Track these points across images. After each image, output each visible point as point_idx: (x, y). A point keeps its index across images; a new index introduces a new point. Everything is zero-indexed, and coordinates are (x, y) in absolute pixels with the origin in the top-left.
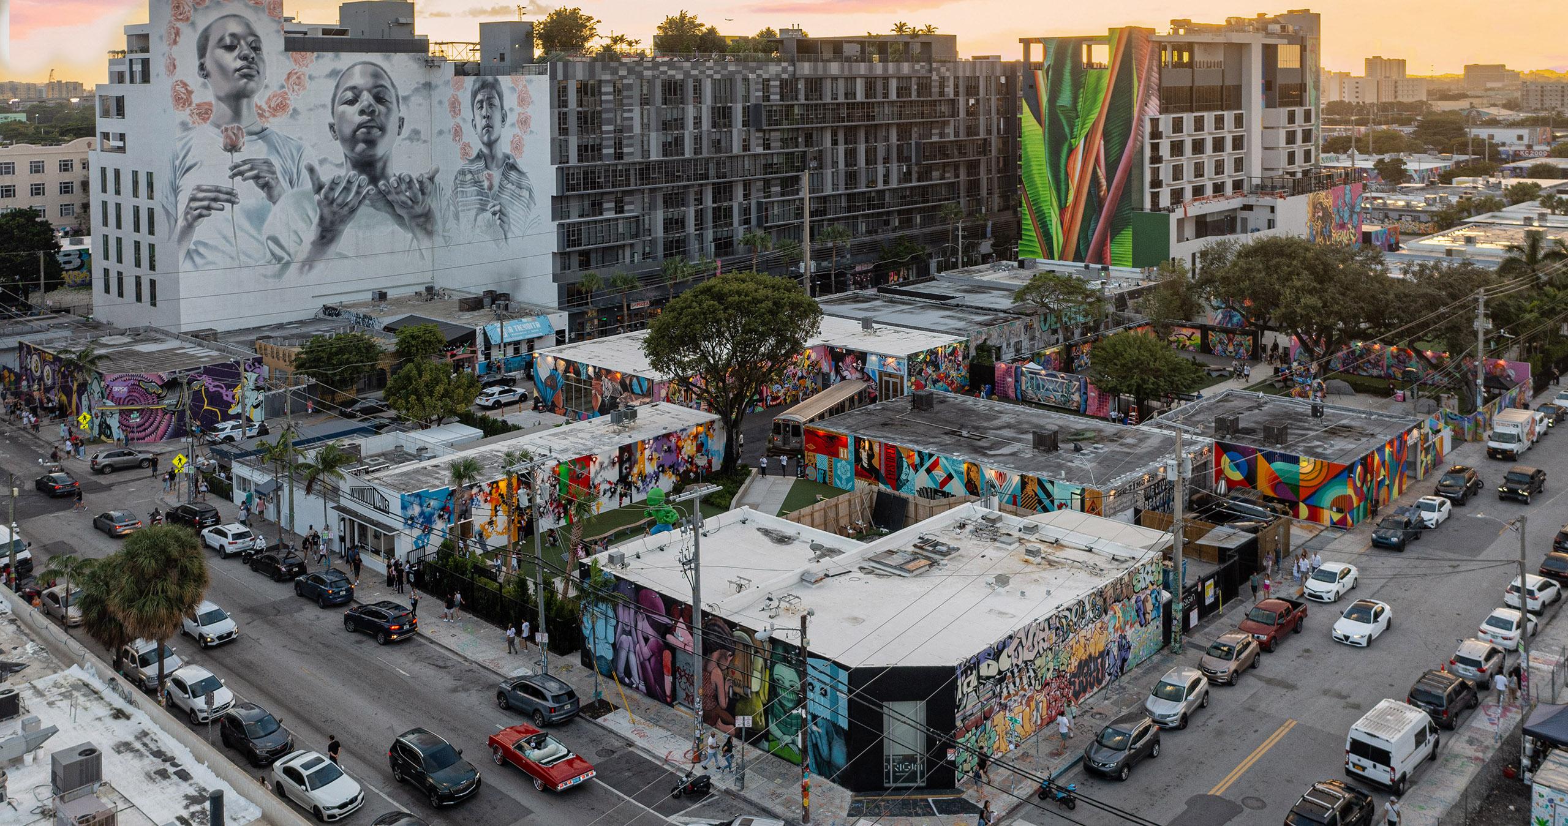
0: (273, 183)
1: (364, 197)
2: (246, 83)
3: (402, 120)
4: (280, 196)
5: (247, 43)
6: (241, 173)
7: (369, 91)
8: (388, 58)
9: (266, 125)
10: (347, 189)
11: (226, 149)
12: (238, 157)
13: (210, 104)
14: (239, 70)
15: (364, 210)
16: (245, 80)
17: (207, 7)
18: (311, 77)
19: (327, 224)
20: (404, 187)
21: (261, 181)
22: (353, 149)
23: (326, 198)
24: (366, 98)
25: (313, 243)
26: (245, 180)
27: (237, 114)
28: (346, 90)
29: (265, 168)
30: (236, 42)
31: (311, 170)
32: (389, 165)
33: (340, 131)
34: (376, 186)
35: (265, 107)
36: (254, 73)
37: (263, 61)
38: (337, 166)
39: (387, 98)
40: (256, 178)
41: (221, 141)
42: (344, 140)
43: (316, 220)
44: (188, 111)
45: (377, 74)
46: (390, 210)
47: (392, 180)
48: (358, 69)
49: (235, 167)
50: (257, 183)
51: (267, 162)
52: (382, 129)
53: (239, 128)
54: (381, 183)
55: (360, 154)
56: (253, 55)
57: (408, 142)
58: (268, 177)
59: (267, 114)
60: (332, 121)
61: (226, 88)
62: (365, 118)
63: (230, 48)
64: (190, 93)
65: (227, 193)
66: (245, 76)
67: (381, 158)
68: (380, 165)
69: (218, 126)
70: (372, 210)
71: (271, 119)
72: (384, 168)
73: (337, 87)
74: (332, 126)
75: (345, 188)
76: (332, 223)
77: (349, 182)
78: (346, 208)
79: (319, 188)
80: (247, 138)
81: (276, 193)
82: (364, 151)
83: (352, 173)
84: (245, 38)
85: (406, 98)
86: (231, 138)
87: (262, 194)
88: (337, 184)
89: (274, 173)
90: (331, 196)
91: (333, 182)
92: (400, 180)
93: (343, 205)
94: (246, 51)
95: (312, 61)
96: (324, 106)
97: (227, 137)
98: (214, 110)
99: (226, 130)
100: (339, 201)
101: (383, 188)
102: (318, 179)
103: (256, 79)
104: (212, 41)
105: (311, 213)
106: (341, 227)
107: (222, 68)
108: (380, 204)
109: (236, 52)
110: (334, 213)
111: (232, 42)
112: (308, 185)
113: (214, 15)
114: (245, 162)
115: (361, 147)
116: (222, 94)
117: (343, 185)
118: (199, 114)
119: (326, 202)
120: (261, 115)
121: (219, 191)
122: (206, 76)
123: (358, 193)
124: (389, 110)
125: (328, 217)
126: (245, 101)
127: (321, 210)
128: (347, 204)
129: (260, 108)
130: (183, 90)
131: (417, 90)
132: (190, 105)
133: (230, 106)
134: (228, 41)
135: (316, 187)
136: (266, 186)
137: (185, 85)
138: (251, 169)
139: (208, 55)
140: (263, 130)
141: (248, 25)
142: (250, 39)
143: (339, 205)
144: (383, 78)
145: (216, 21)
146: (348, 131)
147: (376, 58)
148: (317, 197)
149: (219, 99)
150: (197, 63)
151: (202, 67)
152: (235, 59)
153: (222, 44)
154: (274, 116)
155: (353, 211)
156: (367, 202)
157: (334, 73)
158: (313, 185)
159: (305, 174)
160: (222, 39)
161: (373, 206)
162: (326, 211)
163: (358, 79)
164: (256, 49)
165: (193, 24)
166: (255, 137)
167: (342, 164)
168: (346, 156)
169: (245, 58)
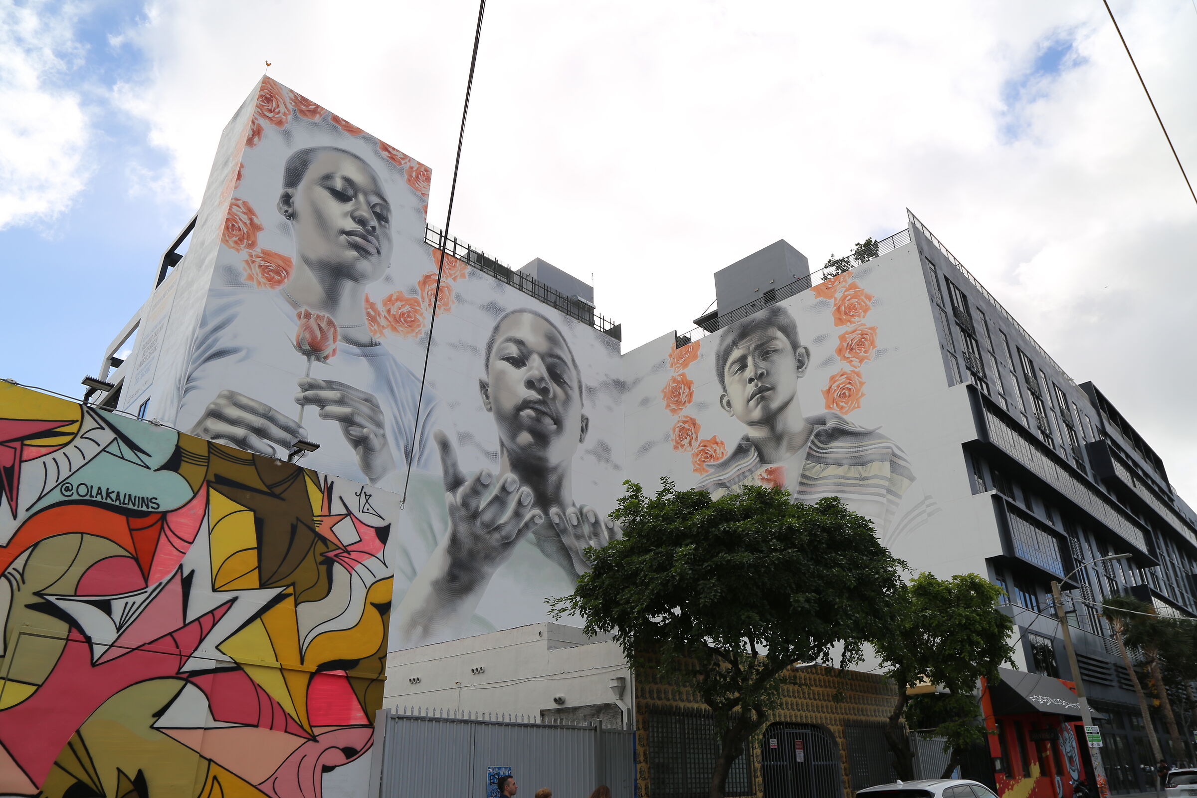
0: (375, 442)
1: (527, 525)
2: (357, 259)
3: (585, 421)
4: (385, 470)
5: (368, 203)
6: (321, 403)
7: (543, 357)
8: (569, 323)
9: (377, 338)
10: (500, 500)
11: (299, 347)
12: (319, 371)
13: (287, 261)
14: (348, 233)
15: (525, 548)
16: (354, 253)
17: (316, 124)
18: (458, 297)
19: (464, 554)
20: (586, 529)
21: (355, 431)
22: (513, 436)
23: (465, 504)
24: (536, 367)
25: (436, 584)
26: (326, 416)
27: (331, 298)
28: (509, 340)
29: (365, 409)
30: (350, 192)
31: (445, 446)
32: (566, 483)
33: (496, 400)
34: (546, 513)
35: (380, 307)
36: (372, 250)
37: (389, 240)
38: (487, 454)
39: (566, 377)
40: (347, 421)
41: (293, 329)
42: (501, 417)
43: (444, 541)
44: (244, 254)
45: (553, 339)
46: (565, 563)
47: (570, 510)
48: (527, 318)
49: (311, 386)
50: (347, 433)
51: (368, 400)
52: (558, 422)
53: (330, 323)
54: (553, 510)
55: (523, 449)
56: (374, 222)
57: (593, 458)
58: (369, 429)
59: (383, 322)
60: (485, 378)
61: (322, 250)
62: (533, 395)
63: (341, 197)
64: (255, 228)
65: (286, 429)
66: (356, 247)
67: (555, 469)
68: (552, 478)
69: (295, 304)
70: (537, 552)
71: (387, 332)
72: (559, 486)
73: (497, 329)
74: (484, 386)
75: (496, 499)
76: (472, 555)
77: (504, 489)
78: (497, 536)
79: (455, 483)
80: (341, 345)
81: (378, 461)
82: (530, 445)
83: (511, 476)
84: (366, 194)
85: (591, 390)
86: (312, 332)
87: (353, 456)
88: (485, 486)
89: (379, 425)
90: (473, 503)
91: (478, 480)
92: (582, 515)
93: (492, 528)
94: (365, 213)
95: (463, 276)
96: (474, 349)
97: (307, 328)
98: (293, 273)
99: (308, 316)
100: (487, 517)
101: (556, 520)
102: (454, 465)
103: (374, 259)
104: (312, 173)
105: (437, 525)
106: (486, 569)
107: (321, 220)
108: (551, 547)
109: (349, 206)
110: (476, 538)
111: (344, 189)
112: (436, 470)
113: (323, 139)
114: (331, 385)
115: (525, 438)
116: (313, 256)
117: (495, 491)
118: (264, 269)
119: (463, 512)
120: (372, 319)
121: (272, 419)
122: (292, 216)
123: (517, 514)
124: (568, 399)
125: (467, 542)
126: (348, 286)
127: (455, 525)
128: (498, 528)
129: (372, 306)
130: (245, 218)
131: (605, 384)
132: (252, 245)
133: (322, 281)
134: (339, 184)
135: (450, 479)
136: (361, 443)
137: (250, 212)
138: (341, 402)
139: (302, 186)
140: (372, 344)
141: (374, 180)
142: (375, 200)
143: (486, 525)
144: (561, 347)
145: (325, 149)
146: (509, 404)
147: (554, 315)
148: (449, 497)
149: (307, 261)
150: (279, 189)
151: (287, 199)
152: (345, 215)
153: (329, 183)
154: (394, 329)
155: (507, 544)
156: (530, 535)
157: (492, 308)
158: (446, 472)
159: (433, 448)
160: (328, 177)
161: (539, 544)
162: (463, 529)
163: (527, 332)
164: (382, 218)
165: (287, 134)
166: (356, 350)
167: (495, 455)
168: (502, 444)
169: (361, 222)
